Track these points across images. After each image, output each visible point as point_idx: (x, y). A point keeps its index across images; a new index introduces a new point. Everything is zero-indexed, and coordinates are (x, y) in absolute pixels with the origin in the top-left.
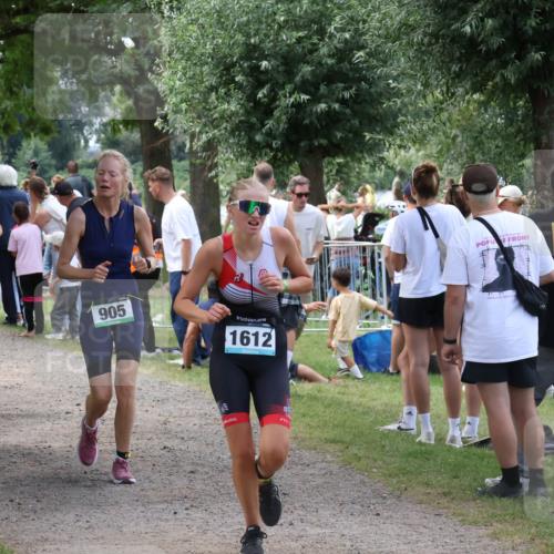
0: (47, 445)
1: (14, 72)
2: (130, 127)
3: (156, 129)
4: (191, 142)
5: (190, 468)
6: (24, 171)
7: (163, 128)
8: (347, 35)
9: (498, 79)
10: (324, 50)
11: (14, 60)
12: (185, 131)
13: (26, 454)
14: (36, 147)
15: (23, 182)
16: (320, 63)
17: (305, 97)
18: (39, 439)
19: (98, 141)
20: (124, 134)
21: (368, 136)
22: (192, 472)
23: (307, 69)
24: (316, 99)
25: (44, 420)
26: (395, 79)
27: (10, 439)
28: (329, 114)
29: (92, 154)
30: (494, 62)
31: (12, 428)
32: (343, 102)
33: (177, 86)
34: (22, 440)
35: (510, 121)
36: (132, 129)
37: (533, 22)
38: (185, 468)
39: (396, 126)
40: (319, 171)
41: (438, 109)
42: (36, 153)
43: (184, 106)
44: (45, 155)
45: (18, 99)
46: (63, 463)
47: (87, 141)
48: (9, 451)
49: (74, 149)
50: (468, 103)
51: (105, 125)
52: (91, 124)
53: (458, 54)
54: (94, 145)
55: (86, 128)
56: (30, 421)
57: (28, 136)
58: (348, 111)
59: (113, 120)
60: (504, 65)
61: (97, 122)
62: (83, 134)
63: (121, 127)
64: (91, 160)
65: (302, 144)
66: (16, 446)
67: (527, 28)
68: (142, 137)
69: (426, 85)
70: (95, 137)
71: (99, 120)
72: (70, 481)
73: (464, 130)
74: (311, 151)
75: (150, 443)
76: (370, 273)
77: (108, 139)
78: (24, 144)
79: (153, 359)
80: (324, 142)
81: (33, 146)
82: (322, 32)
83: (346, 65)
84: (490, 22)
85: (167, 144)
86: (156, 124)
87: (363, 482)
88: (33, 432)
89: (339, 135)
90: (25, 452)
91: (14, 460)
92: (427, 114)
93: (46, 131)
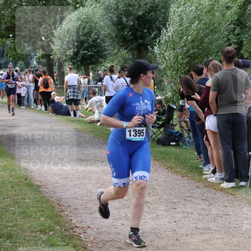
8: (96, 37)
9: (131, 47)
10: (90, 40)
16: (89, 43)
17: (86, 52)
20: (42, 60)
21: (100, 60)
23: (86, 45)
24: (89, 52)
26: (107, 46)
28: (91, 55)
29: (34, 65)
30: (130, 42)
32: (94, 52)
35: (134, 56)
37: (139, 33)
39: (106, 58)
40: (88, 68)
41: (117, 54)
42: (21, 65)
44: (23, 65)
47: (33, 62)
50: (124, 52)
52: (34, 58)
53: (121, 41)
54: (35, 63)
57: (19, 61)
58: (95, 54)
59: (39, 57)
60: (132, 43)
61: (36, 57)
62: (32, 60)
65: (85, 62)
67: (138, 35)
68: (46, 61)
69: (114, 48)
70: (35, 61)
73: (123, 59)
74: (86, 64)
76: (100, 93)
77: (38, 61)
78: (18, 62)
80: (90, 62)
82: (90, 36)
83: (95, 43)
84: (130, 33)
85: (52, 62)
87: (98, 141)
89: (93, 60)
92: (114, 55)
93: (24, 59)
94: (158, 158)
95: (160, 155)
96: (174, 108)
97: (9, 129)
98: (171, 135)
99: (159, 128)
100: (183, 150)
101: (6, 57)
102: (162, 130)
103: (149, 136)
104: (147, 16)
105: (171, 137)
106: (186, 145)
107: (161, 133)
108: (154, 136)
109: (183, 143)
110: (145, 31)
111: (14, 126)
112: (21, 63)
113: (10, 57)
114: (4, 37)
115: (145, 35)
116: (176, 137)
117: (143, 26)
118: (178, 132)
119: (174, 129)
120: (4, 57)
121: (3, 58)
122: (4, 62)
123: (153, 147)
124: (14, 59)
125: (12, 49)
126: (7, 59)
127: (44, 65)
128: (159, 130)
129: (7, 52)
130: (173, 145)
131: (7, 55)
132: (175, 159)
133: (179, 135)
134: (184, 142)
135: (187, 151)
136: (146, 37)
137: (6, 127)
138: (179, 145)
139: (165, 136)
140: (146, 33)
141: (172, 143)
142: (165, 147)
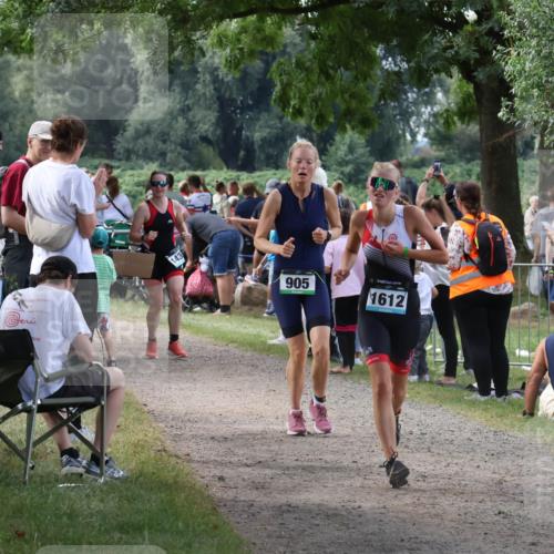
0: (357, 504)
1: (331, 51)
2: (466, 119)
3: (500, 120)
4: (542, 136)
5: (530, 539)
6: (336, 171)
7: (509, 119)
11: (330, 36)
12: (536, 124)
13: (330, 515)
14: (351, 141)
15: (335, 184)
18: (347, 497)
19: (426, 135)
20: (459, 126)
22: (533, 544)
25: (353, 474)
27: (311, 496)
29: (418, 150)
31: (314, 483)
33: (527, 69)
34: (327, 497)
36: (469, 122)
38: (524, 539)
42: (351, 149)
43: (536, 92)
45: (333, 83)
46: (375, 528)
47: (414, 135)
48: (310, 511)
49: (398, 145)
51: (435, 115)
52: (419, 115)
54: (422, 140)
55: (414, 118)
56: (336, 474)
57: (344, 130)
59: (447, 111)
61: (427, 111)
62: (409, 126)
63: (456, 118)
64: (416, 158)
66: (319, 505)
68: (481, 130)
70: (423, 130)
71: (429, 108)
72: (384, 550)
75: (482, 506)
77: (437, 132)
78: (338, 138)
79: (486, 403)
81: (347, 140)
85: (512, 139)
86: (500, 114)
88: (339, 489)
90: (330, 512)
91: (317, 522)
93: (365, 123)
97: (284, 481)
101: (277, 110)
111: (309, 469)
112: (349, 139)
113: (298, 112)
114: (274, 10)
120: (268, 109)
121: (264, 116)
122: (265, 133)
124: (321, 119)
125: (308, 70)
126: (281, 118)
127: (468, 152)
129: (286, 87)
131: (284, 101)
137: (268, 471)
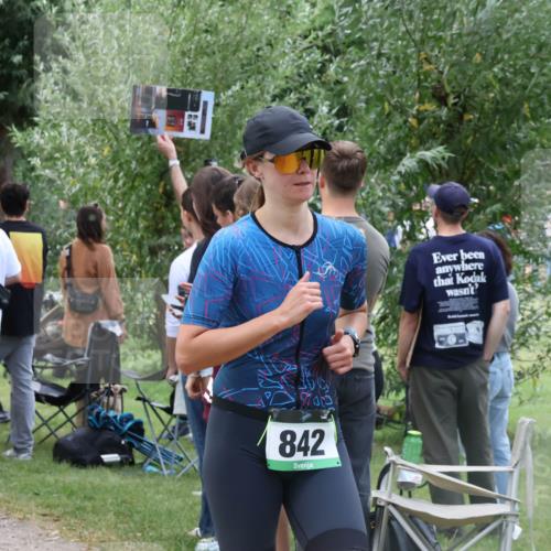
94: (56, 512)
95: (64, 499)
96: (113, 335)
98: (105, 428)
99: (61, 402)
100: (148, 480)
102: (72, 408)
103: (27, 431)
104: (19, 9)
105: (106, 436)
106: (156, 463)
107: (69, 420)
108: (45, 431)
109: (148, 455)
110: (17, 59)
115: (15, 73)
116: (123, 436)
117: (7, 42)
118: (130, 417)
119: (113, 408)
123: (38, 471)
128: (62, 410)
130: (110, 465)
132: (117, 514)
133: (130, 429)
134: (149, 452)
135: (158, 485)
136: (21, 81)
138: (132, 463)
139: (82, 431)
140: (20, 66)
141: (107, 458)
142: (83, 471)
